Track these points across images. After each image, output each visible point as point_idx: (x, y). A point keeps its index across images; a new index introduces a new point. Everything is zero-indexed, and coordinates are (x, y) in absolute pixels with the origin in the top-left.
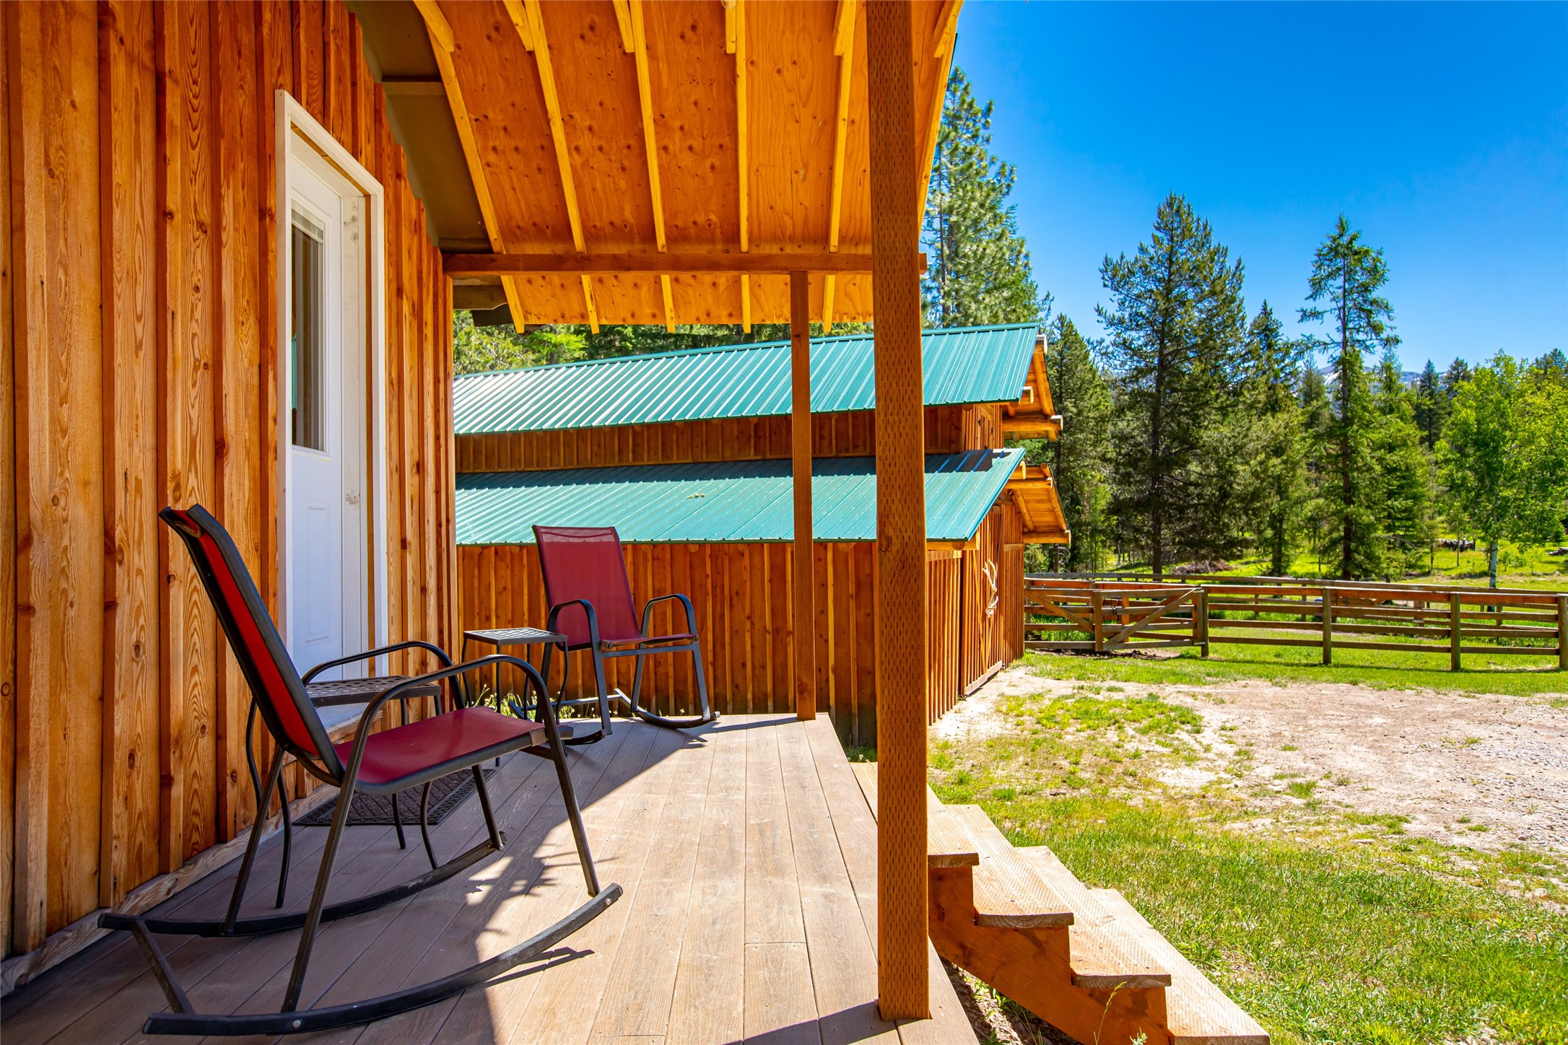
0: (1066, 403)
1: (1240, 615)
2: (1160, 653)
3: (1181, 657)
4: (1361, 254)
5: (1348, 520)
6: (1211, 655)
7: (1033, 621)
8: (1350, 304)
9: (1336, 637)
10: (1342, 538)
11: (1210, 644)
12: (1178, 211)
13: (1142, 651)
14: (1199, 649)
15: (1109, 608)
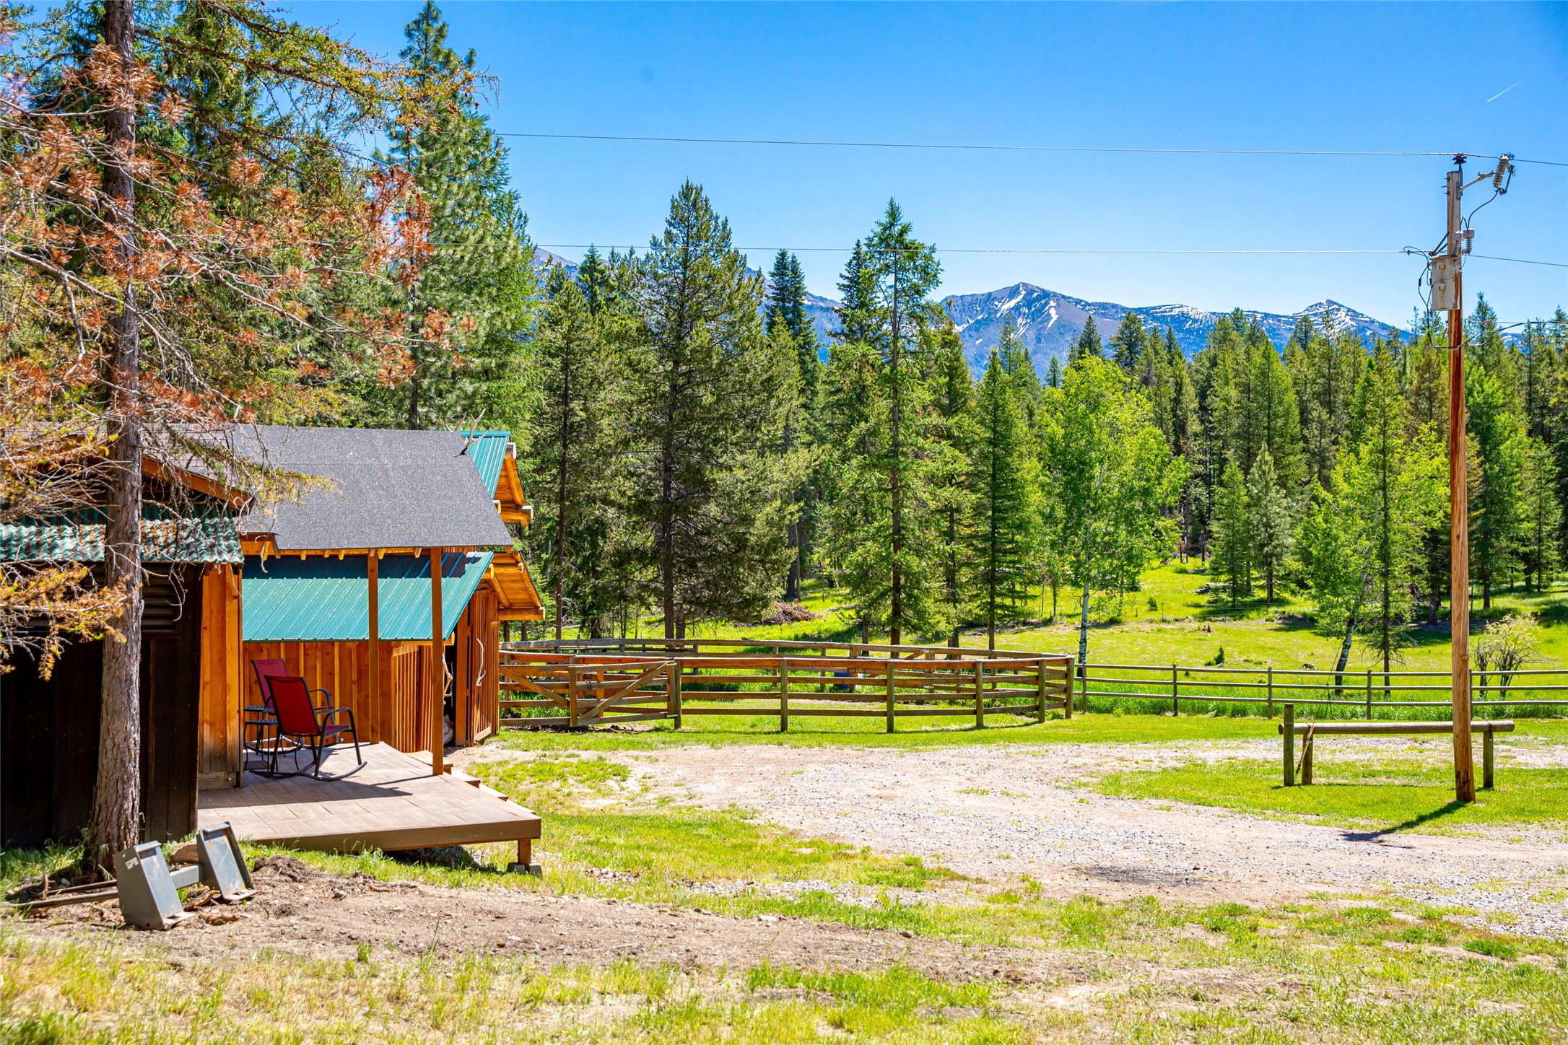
0: (572, 405)
1: (757, 688)
2: (638, 726)
3: (657, 730)
4: (912, 251)
5: (897, 568)
6: (683, 727)
7: (513, 699)
8: (902, 307)
9: (793, 704)
10: (891, 589)
11: (683, 717)
12: (694, 205)
13: (621, 725)
14: (672, 721)
15: (584, 683)
